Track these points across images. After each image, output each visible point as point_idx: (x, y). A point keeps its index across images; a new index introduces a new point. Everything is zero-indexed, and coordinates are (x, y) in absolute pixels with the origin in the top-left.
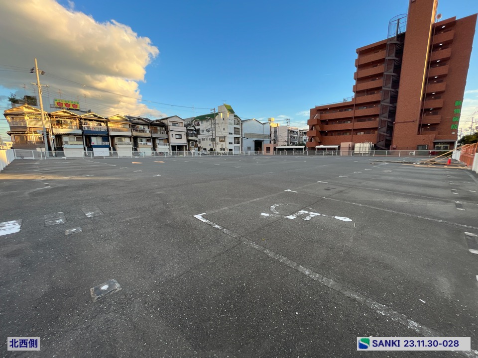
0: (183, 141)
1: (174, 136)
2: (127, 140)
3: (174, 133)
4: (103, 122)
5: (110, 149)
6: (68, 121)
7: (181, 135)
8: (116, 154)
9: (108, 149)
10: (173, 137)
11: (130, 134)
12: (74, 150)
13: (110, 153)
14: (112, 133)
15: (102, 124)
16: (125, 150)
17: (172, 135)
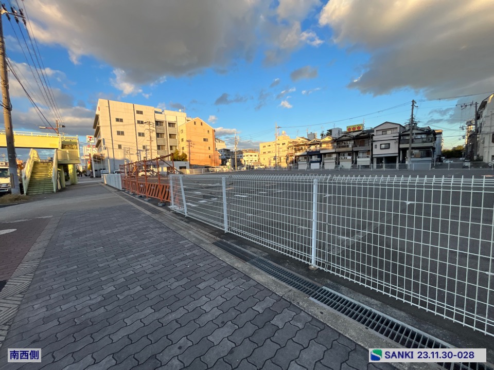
0: (393, 150)
1: (378, 147)
2: (334, 156)
3: (378, 144)
4: (318, 144)
5: (320, 164)
6: (303, 147)
7: (389, 144)
8: (323, 167)
9: (319, 163)
10: (376, 147)
11: (334, 151)
12: (303, 166)
13: (320, 167)
14: (321, 152)
15: (318, 146)
16: (330, 165)
17: (376, 145)
